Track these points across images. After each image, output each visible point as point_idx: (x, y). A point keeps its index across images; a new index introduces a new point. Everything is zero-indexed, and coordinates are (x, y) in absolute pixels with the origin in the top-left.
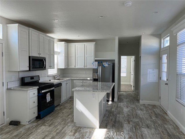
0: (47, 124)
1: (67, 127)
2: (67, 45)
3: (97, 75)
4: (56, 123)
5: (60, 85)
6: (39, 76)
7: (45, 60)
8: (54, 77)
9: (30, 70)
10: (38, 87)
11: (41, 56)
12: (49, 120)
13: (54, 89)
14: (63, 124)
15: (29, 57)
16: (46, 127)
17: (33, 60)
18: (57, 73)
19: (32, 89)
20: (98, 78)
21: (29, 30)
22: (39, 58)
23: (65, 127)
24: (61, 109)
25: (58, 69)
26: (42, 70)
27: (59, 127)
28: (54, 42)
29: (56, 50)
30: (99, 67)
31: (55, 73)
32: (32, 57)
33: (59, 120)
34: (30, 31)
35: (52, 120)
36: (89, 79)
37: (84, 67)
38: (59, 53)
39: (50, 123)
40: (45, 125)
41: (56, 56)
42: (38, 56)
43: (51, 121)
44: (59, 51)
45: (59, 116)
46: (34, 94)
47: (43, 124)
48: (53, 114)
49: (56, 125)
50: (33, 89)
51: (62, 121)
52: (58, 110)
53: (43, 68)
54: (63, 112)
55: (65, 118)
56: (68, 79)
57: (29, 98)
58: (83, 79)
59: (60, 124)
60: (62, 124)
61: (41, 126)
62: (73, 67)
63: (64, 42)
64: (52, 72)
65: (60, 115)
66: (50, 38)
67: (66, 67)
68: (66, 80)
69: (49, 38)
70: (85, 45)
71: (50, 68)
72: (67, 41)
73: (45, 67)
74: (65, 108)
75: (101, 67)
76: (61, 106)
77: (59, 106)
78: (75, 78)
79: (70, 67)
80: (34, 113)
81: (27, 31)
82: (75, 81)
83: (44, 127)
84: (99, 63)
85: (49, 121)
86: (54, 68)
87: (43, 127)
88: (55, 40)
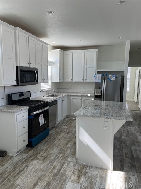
0: (40, 156)
1: (66, 163)
2: (62, 53)
3: (101, 91)
4: (52, 156)
5: (56, 103)
6: (30, 92)
7: (37, 72)
8: (48, 93)
9: (18, 85)
10: (28, 107)
11: (32, 66)
12: (43, 150)
13: (48, 109)
14: (62, 158)
15: (17, 67)
16: (40, 161)
17: (21, 71)
18: (51, 87)
19: (20, 111)
20: (102, 94)
21: (15, 29)
22: (30, 69)
23: (64, 163)
24: (56, 133)
25: (52, 83)
26: (34, 85)
27: (56, 163)
28: (47, 48)
29: (49, 59)
30: (103, 81)
31: (49, 88)
32: (20, 67)
33: (55, 151)
34: (17, 31)
35: (46, 150)
36: (89, 95)
37: (83, 81)
38: (53, 63)
39: (44, 155)
40: (37, 159)
41: (49, 67)
42: (28, 66)
43: (45, 152)
44: (53, 61)
45: (55, 145)
46: (24, 117)
47: (35, 157)
48: (47, 141)
49: (52, 160)
50: (22, 110)
51: (60, 153)
52: (53, 133)
53: (34, 82)
54: (60, 137)
55: (62, 148)
56: (64, 94)
57: (17, 122)
58: (82, 96)
59: (56, 157)
60: (59, 157)
61: (33, 159)
62: (70, 80)
63: (59, 49)
64: (45, 86)
65: (56, 142)
66: (43, 43)
67: (62, 81)
68: (61, 96)
69: (41, 44)
70: (84, 53)
71: (43, 82)
72: (64, 49)
73: (37, 81)
74: (61, 132)
75: (105, 80)
76: (57, 128)
77: (54, 129)
78: (72, 94)
79: (66, 81)
80: (24, 141)
81: (13, 32)
82: (72, 98)
83: (37, 163)
84: (103, 75)
85: (43, 152)
86: (48, 82)
87: (35, 162)
88: (49, 46)
